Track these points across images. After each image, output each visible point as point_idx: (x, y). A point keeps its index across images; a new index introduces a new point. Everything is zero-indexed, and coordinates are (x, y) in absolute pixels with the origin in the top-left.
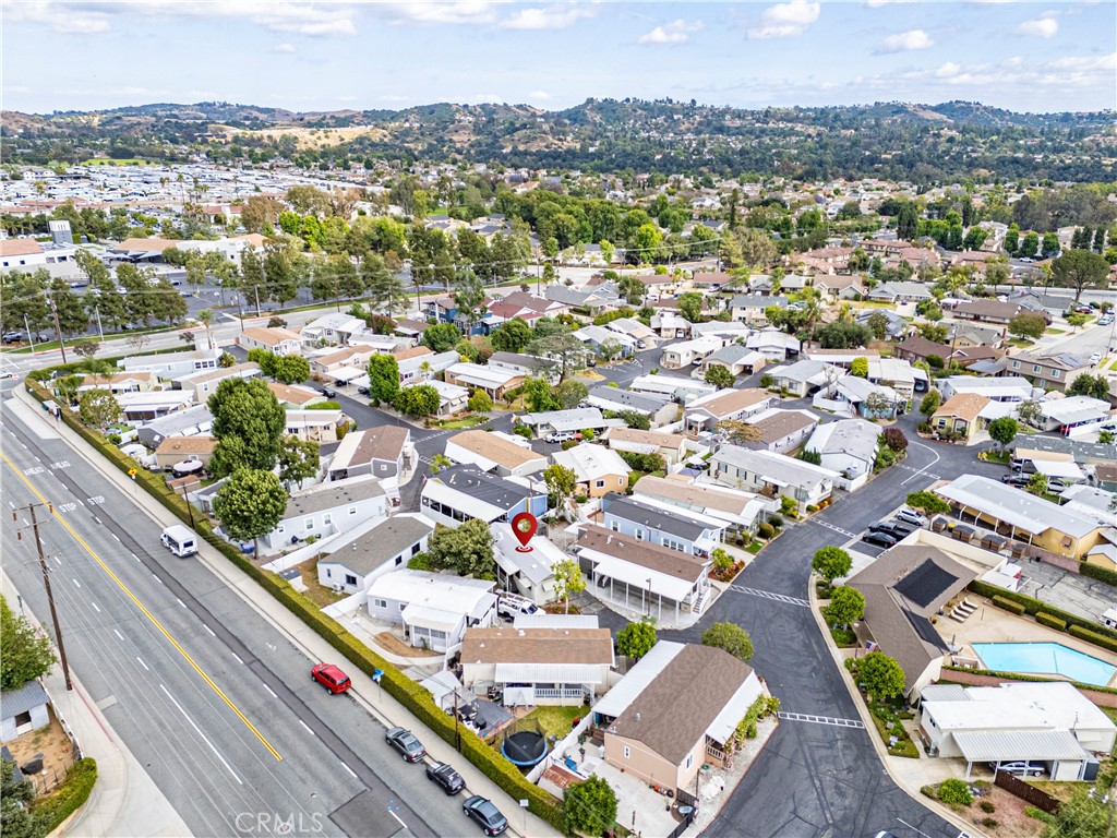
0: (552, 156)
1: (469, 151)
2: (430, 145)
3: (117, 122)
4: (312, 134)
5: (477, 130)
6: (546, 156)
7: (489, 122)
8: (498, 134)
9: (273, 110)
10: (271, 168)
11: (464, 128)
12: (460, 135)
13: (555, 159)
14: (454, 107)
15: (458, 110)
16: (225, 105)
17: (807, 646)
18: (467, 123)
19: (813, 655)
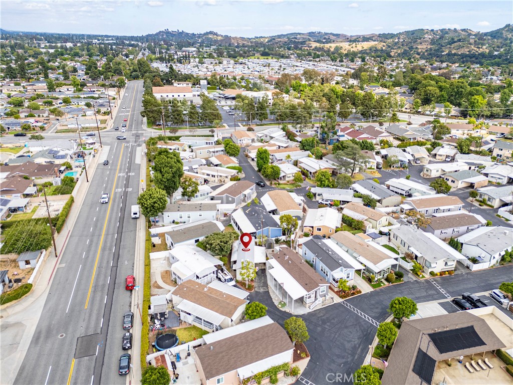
0: (469, 57)
1: (424, 54)
2: (405, 50)
3: (273, 41)
4: (349, 45)
5: (433, 42)
6: (466, 56)
7: (440, 38)
8: (443, 44)
9: (339, 35)
10: (319, 61)
11: (425, 41)
12: (422, 45)
13: (471, 58)
14: (426, 31)
15: (427, 33)
16: (320, 33)
17: (355, 348)
18: (428, 39)
19: (353, 355)
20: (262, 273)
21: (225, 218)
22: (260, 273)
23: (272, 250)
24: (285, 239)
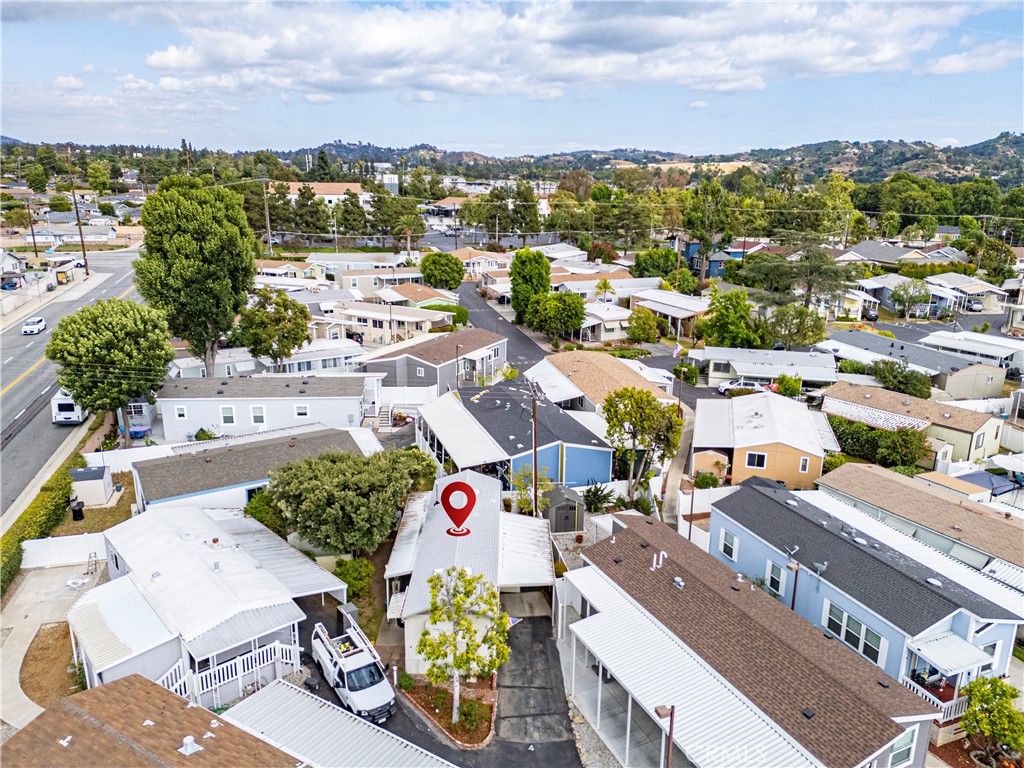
5: (861, 160)
7: (876, 154)
8: (884, 164)
9: (673, 154)
11: (847, 159)
15: (846, 146)
16: (635, 151)
18: (852, 155)
20: (535, 637)
21: (395, 430)
22: (525, 638)
23: (575, 534)
24: (624, 495)
